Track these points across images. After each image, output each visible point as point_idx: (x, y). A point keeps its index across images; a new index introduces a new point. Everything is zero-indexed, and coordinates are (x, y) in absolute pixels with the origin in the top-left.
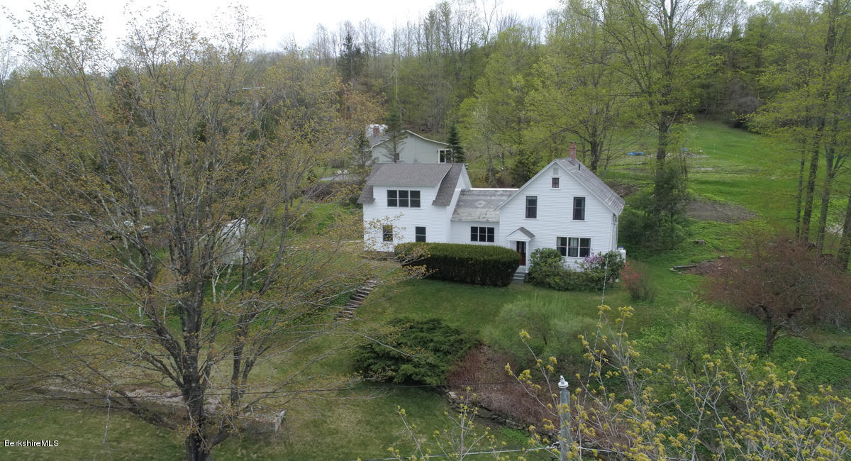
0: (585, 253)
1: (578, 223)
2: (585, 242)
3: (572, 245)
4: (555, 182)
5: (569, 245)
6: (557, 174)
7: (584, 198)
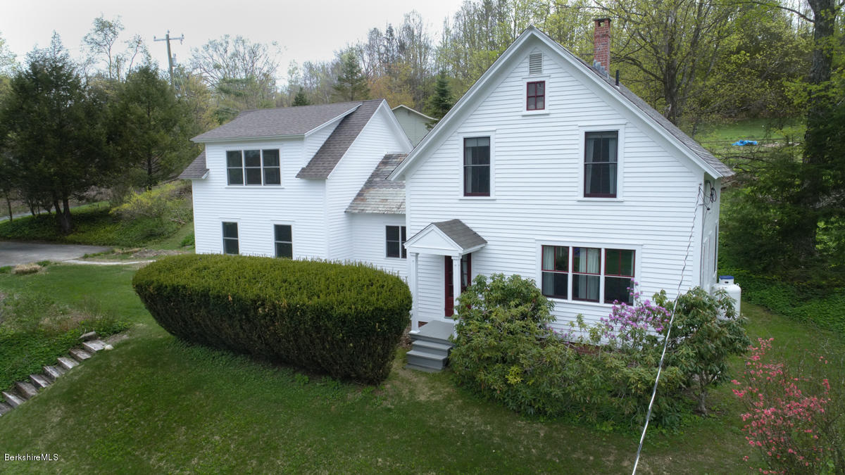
0: (620, 291)
1: (600, 206)
2: (621, 260)
3: (582, 268)
4: (536, 95)
5: (576, 268)
6: (540, 71)
7: (616, 133)
